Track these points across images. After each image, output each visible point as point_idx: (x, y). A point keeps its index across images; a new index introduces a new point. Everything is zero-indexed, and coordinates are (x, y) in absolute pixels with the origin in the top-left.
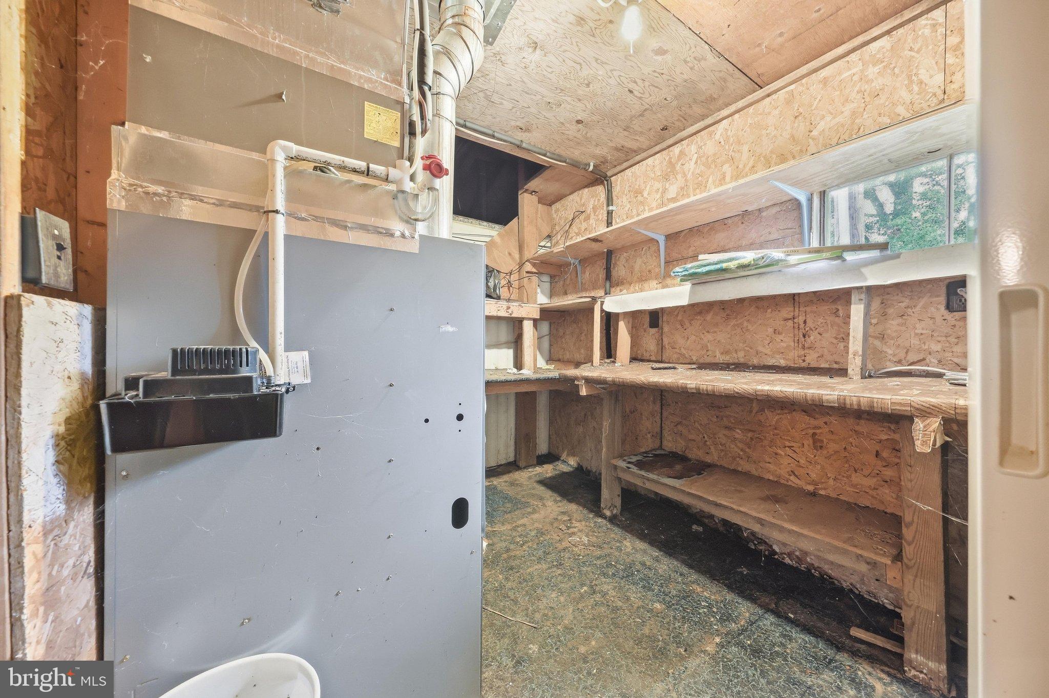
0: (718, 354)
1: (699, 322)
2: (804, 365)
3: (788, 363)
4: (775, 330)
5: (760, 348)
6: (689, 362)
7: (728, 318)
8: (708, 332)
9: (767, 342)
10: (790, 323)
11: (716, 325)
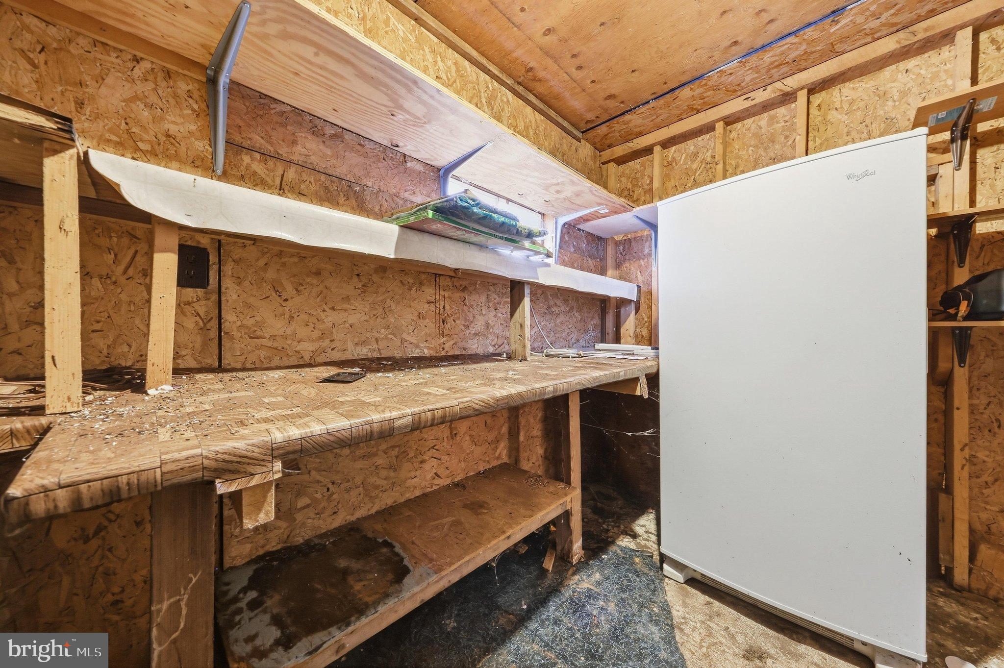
0: (350, 346)
1: (315, 291)
2: (443, 353)
3: (431, 352)
4: (420, 313)
5: (405, 336)
6: (296, 363)
7: (364, 288)
8: (333, 309)
9: (412, 328)
10: (432, 306)
11: (347, 299)
